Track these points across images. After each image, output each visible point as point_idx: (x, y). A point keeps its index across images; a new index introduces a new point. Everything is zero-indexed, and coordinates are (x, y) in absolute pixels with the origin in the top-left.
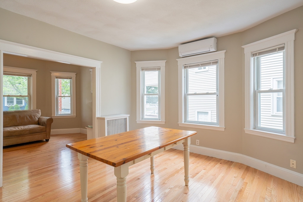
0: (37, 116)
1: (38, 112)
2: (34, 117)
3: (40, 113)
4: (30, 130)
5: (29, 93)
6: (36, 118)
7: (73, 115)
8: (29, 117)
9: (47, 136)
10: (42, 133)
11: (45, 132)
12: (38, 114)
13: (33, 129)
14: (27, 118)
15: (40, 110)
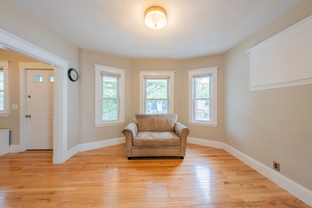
0: (174, 122)
1: (174, 117)
2: (171, 122)
3: (177, 118)
4: (162, 142)
5: (168, 97)
6: (172, 124)
7: (212, 124)
8: (166, 122)
9: (182, 153)
10: (176, 147)
11: (180, 147)
12: (174, 120)
13: (166, 141)
14: (163, 123)
15: (176, 115)
